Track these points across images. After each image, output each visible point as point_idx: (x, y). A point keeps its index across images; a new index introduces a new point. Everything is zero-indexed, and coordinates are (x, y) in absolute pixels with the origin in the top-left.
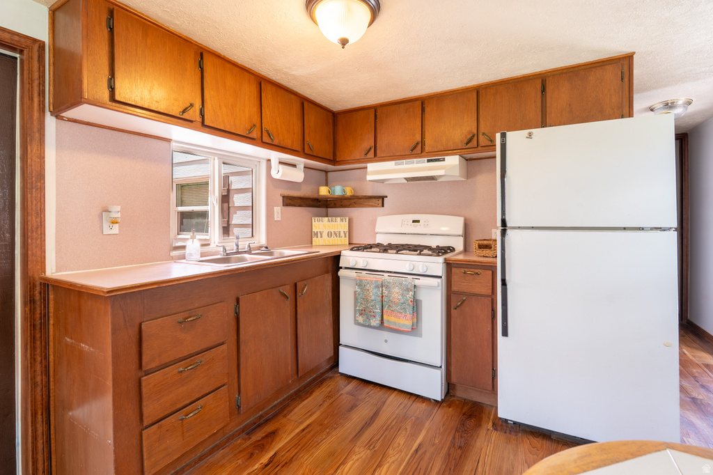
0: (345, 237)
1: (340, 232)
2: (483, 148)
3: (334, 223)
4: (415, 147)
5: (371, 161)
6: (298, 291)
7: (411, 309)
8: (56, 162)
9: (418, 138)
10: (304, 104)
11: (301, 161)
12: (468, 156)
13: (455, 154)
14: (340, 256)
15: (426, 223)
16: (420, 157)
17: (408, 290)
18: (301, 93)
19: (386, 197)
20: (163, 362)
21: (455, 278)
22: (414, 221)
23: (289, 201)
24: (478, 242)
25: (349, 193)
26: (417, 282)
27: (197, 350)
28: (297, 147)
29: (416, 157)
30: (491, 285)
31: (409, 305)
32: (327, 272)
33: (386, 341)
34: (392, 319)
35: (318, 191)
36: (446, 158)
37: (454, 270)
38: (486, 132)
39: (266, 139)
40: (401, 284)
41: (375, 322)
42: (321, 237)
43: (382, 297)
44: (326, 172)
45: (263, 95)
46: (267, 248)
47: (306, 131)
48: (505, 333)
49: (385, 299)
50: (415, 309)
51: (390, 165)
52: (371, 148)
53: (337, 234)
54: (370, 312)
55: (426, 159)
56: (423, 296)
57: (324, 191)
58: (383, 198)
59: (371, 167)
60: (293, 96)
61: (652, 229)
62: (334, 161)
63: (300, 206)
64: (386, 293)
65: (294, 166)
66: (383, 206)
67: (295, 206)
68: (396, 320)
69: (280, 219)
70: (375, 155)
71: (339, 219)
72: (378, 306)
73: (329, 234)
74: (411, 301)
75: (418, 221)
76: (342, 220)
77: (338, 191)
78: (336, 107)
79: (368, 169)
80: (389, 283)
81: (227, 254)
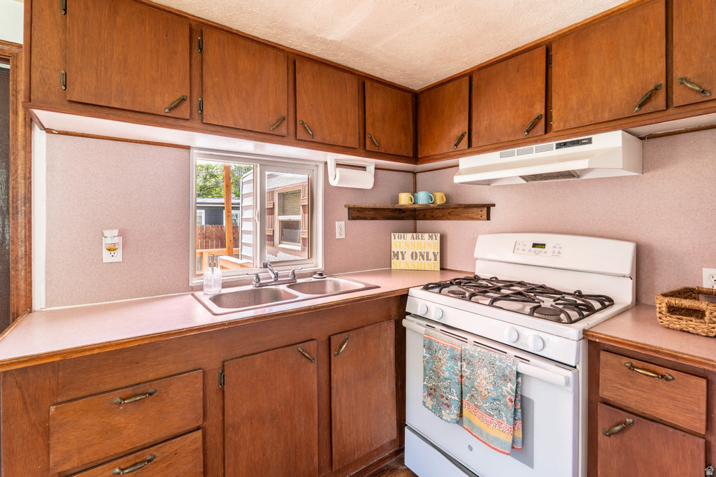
0: (435, 260)
1: (428, 253)
2: (681, 110)
3: (420, 240)
4: (534, 125)
5: (463, 154)
6: (332, 348)
7: (510, 414)
8: (47, 182)
9: (539, 109)
10: (364, 83)
11: (371, 163)
12: (645, 130)
13: (615, 129)
14: (407, 295)
15: (557, 250)
16: (543, 141)
17: (505, 378)
18: (360, 69)
19: (494, 205)
20: (86, 461)
21: (606, 374)
22: (535, 245)
23: (356, 214)
24: (666, 300)
25: (440, 199)
26: (523, 368)
27: (147, 441)
28: (353, 141)
29: (536, 142)
30: (704, 410)
31: (506, 405)
32: (389, 318)
33: (470, 448)
34: (477, 421)
35: (397, 200)
36: (595, 137)
37: (604, 356)
38: (689, 76)
39: (301, 134)
40: (492, 364)
41: (450, 415)
42: (403, 259)
43: (462, 376)
44: (415, 173)
45: (299, 77)
46: (321, 274)
47: (369, 121)
49: (465, 381)
50: (519, 414)
51: (493, 157)
52: (463, 136)
53: (426, 256)
54: (442, 397)
55: (554, 143)
56: (535, 393)
57: (404, 199)
58: (488, 207)
59: (465, 162)
60: (346, 75)
62: (415, 159)
63: (372, 219)
64: (467, 372)
65: (364, 168)
66: (488, 218)
67: (366, 219)
68: (483, 426)
69: (343, 237)
70: (470, 145)
71: (426, 236)
72: (455, 390)
73: (414, 256)
74: (511, 400)
75: (543, 246)
76: (431, 237)
77: (422, 198)
78: (417, 84)
79: (460, 167)
80: (472, 356)
81: (261, 285)
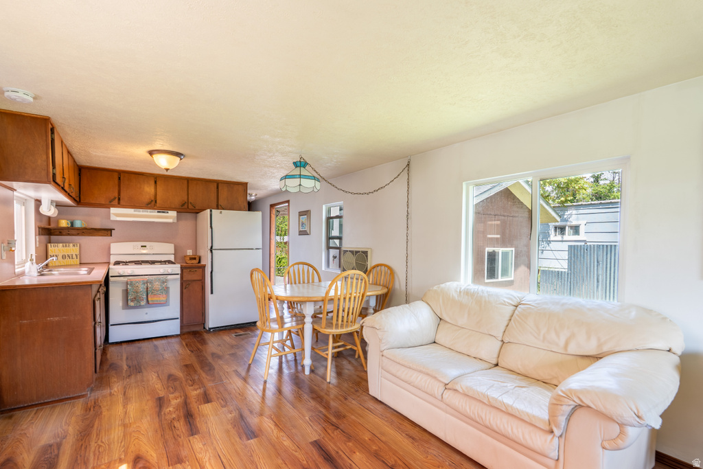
0: (77, 258)
1: (72, 255)
3: (68, 247)
4: (149, 203)
5: (114, 206)
7: (164, 292)
9: (152, 198)
13: (175, 210)
15: (151, 248)
16: (153, 209)
17: (164, 282)
19: (115, 230)
21: (185, 274)
22: (142, 246)
26: (167, 278)
33: (147, 314)
34: (155, 299)
36: (169, 211)
37: (184, 270)
40: (159, 280)
41: (143, 303)
43: (147, 288)
48: (212, 293)
49: (149, 289)
50: (166, 292)
51: (131, 211)
52: (115, 198)
54: (139, 298)
55: (157, 211)
56: (170, 285)
57: (64, 223)
58: (111, 230)
59: (113, 210)
61: (252, 249)
62: (79, 203)
64: (149, 285)
66: (111, 236)
68: (158, 299)
70: (119, 203)
71: (71, 245)
72: (145, 294)
73: (64, 257)
74: (165, 288)
75: (145, 246)
76: (74, 246)
79: (111, 212)
80: (151, 280)
